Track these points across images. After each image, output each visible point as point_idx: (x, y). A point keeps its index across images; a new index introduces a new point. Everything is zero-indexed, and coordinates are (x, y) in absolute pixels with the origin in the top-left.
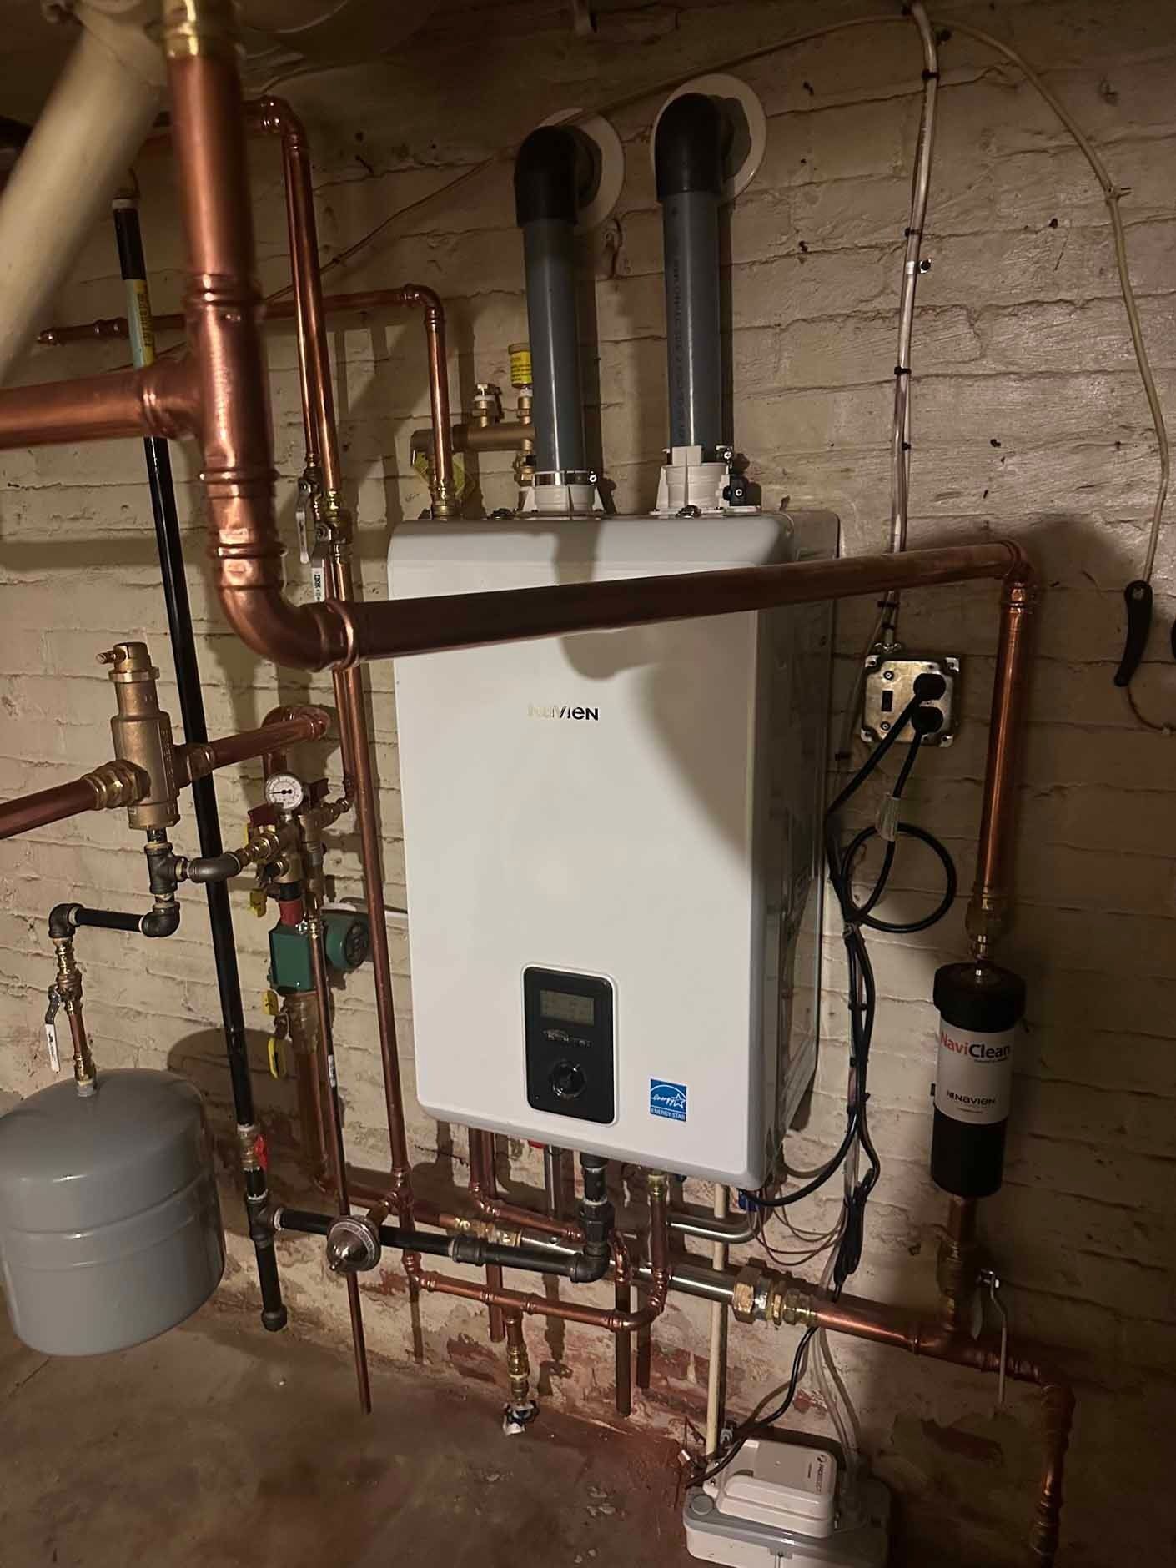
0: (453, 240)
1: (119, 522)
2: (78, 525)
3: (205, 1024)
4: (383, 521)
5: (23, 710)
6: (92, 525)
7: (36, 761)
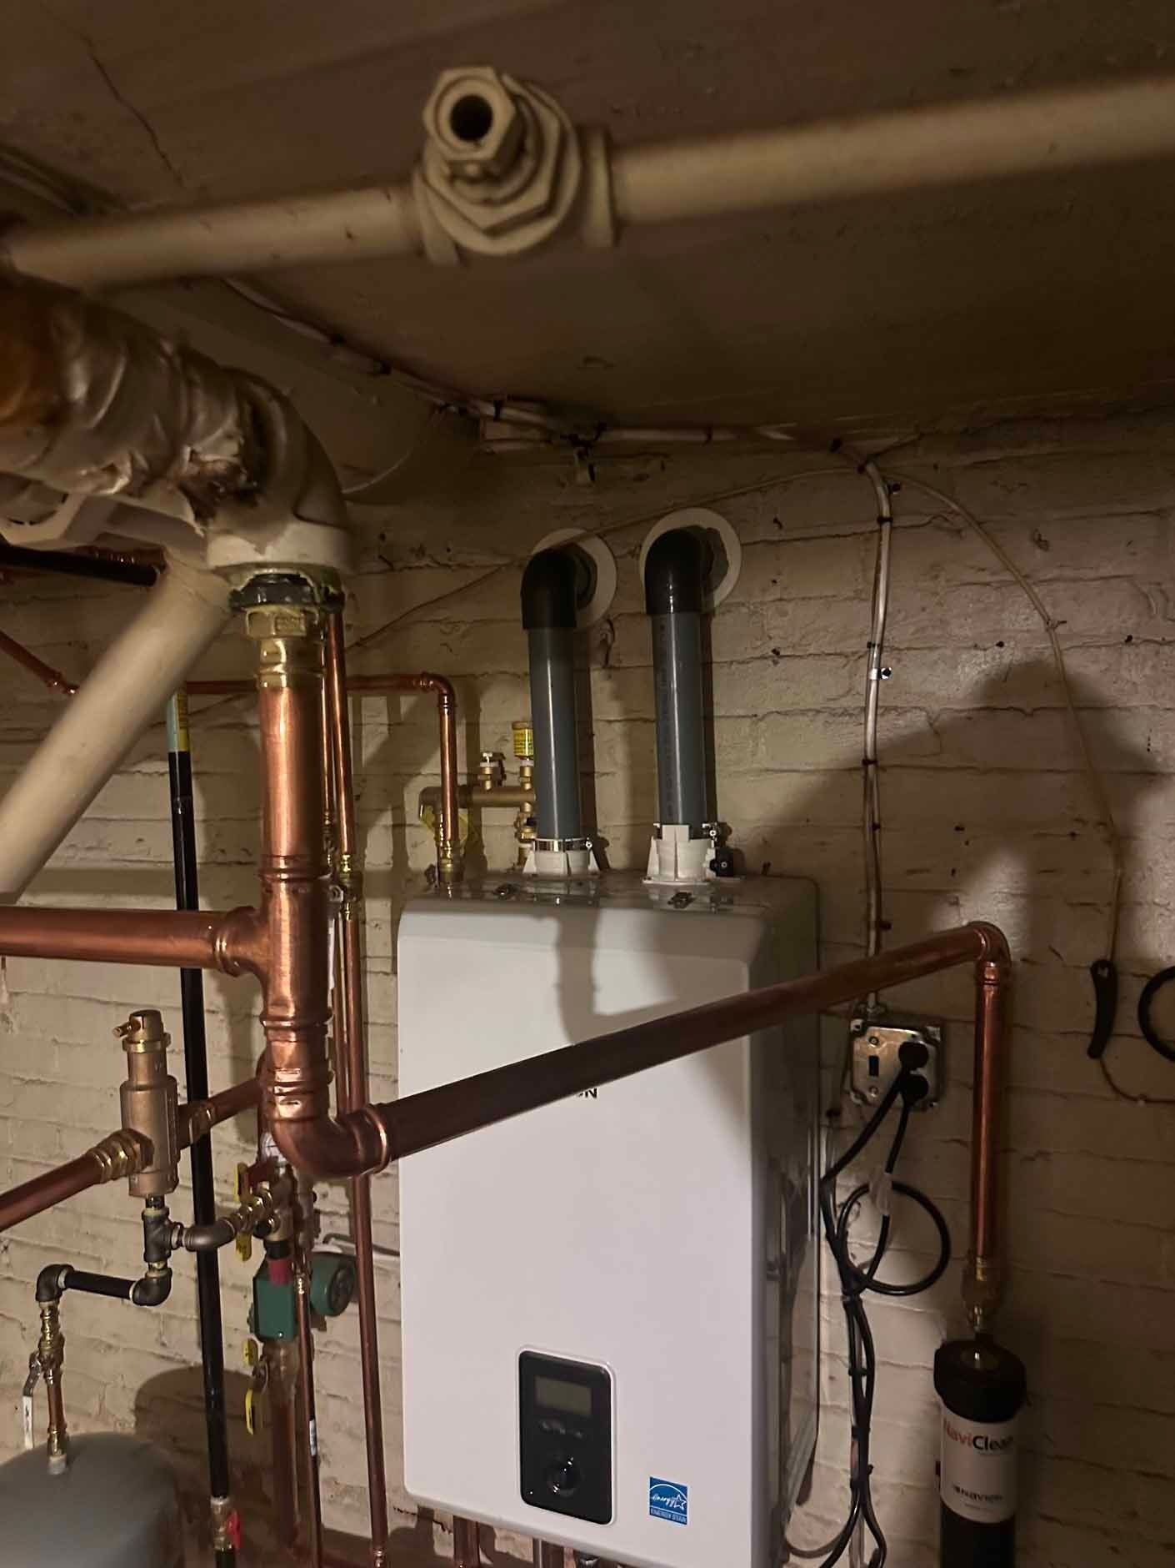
0: (463, 628)
1: (134, 854)
2: (91, 855)
3: (178, 1361)
4: (389, 864)
5: (21, 1027)
6: (105, 855)
7: (27, 1078)
